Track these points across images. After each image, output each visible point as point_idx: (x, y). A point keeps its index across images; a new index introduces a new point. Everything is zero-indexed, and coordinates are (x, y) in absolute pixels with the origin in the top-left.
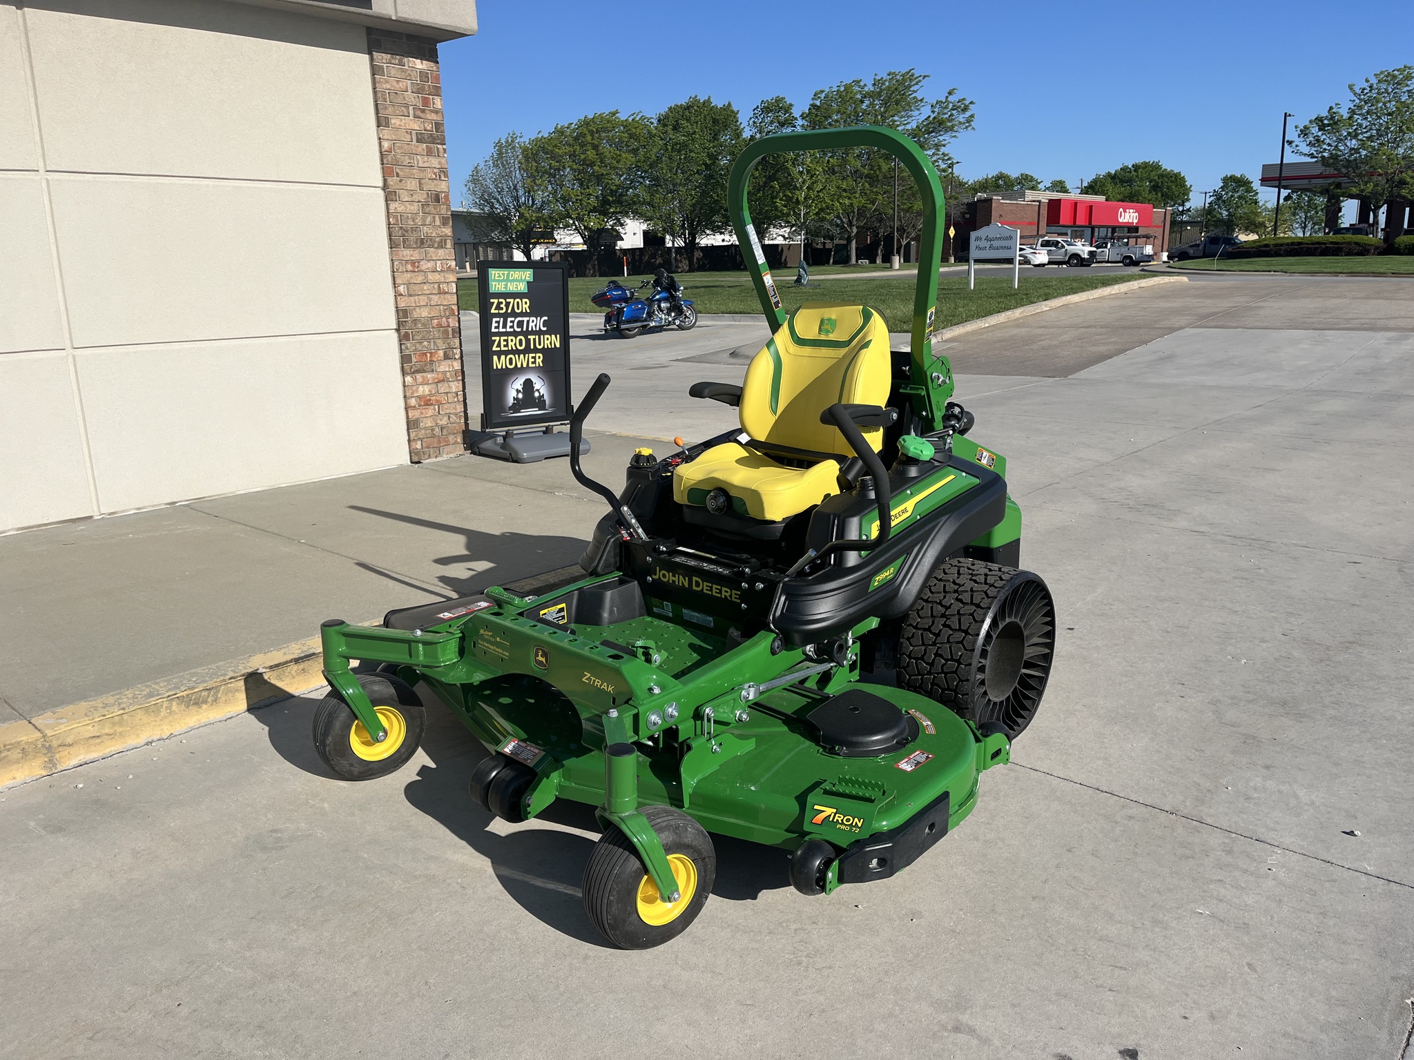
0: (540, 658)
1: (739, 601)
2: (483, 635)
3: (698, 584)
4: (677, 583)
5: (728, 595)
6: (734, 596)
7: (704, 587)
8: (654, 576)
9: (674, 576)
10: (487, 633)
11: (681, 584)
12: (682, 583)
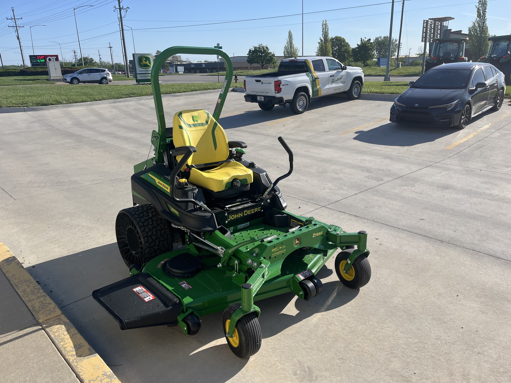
0: (297, 242)
1: (260, 210)
2: (274, 251)
3: (246, 213)
4: (238, 217)
5: (257, 210)
6: (259, 209)
7: (249, 212)
8: (228, 220)
9: (237, 215)
10: (275, 249)
11: (239, 217)
12: (240, 215)
